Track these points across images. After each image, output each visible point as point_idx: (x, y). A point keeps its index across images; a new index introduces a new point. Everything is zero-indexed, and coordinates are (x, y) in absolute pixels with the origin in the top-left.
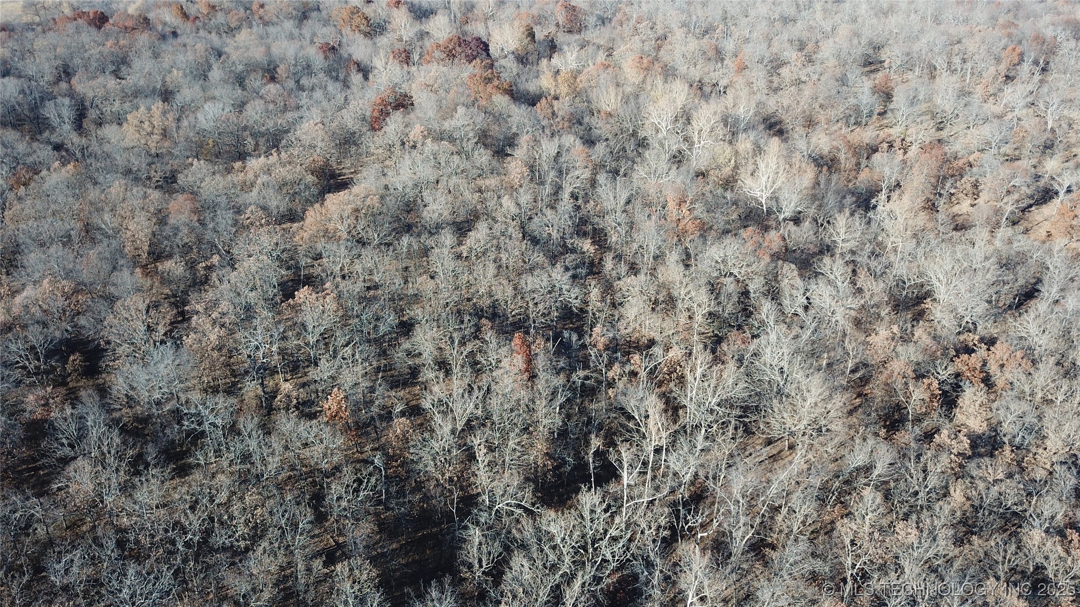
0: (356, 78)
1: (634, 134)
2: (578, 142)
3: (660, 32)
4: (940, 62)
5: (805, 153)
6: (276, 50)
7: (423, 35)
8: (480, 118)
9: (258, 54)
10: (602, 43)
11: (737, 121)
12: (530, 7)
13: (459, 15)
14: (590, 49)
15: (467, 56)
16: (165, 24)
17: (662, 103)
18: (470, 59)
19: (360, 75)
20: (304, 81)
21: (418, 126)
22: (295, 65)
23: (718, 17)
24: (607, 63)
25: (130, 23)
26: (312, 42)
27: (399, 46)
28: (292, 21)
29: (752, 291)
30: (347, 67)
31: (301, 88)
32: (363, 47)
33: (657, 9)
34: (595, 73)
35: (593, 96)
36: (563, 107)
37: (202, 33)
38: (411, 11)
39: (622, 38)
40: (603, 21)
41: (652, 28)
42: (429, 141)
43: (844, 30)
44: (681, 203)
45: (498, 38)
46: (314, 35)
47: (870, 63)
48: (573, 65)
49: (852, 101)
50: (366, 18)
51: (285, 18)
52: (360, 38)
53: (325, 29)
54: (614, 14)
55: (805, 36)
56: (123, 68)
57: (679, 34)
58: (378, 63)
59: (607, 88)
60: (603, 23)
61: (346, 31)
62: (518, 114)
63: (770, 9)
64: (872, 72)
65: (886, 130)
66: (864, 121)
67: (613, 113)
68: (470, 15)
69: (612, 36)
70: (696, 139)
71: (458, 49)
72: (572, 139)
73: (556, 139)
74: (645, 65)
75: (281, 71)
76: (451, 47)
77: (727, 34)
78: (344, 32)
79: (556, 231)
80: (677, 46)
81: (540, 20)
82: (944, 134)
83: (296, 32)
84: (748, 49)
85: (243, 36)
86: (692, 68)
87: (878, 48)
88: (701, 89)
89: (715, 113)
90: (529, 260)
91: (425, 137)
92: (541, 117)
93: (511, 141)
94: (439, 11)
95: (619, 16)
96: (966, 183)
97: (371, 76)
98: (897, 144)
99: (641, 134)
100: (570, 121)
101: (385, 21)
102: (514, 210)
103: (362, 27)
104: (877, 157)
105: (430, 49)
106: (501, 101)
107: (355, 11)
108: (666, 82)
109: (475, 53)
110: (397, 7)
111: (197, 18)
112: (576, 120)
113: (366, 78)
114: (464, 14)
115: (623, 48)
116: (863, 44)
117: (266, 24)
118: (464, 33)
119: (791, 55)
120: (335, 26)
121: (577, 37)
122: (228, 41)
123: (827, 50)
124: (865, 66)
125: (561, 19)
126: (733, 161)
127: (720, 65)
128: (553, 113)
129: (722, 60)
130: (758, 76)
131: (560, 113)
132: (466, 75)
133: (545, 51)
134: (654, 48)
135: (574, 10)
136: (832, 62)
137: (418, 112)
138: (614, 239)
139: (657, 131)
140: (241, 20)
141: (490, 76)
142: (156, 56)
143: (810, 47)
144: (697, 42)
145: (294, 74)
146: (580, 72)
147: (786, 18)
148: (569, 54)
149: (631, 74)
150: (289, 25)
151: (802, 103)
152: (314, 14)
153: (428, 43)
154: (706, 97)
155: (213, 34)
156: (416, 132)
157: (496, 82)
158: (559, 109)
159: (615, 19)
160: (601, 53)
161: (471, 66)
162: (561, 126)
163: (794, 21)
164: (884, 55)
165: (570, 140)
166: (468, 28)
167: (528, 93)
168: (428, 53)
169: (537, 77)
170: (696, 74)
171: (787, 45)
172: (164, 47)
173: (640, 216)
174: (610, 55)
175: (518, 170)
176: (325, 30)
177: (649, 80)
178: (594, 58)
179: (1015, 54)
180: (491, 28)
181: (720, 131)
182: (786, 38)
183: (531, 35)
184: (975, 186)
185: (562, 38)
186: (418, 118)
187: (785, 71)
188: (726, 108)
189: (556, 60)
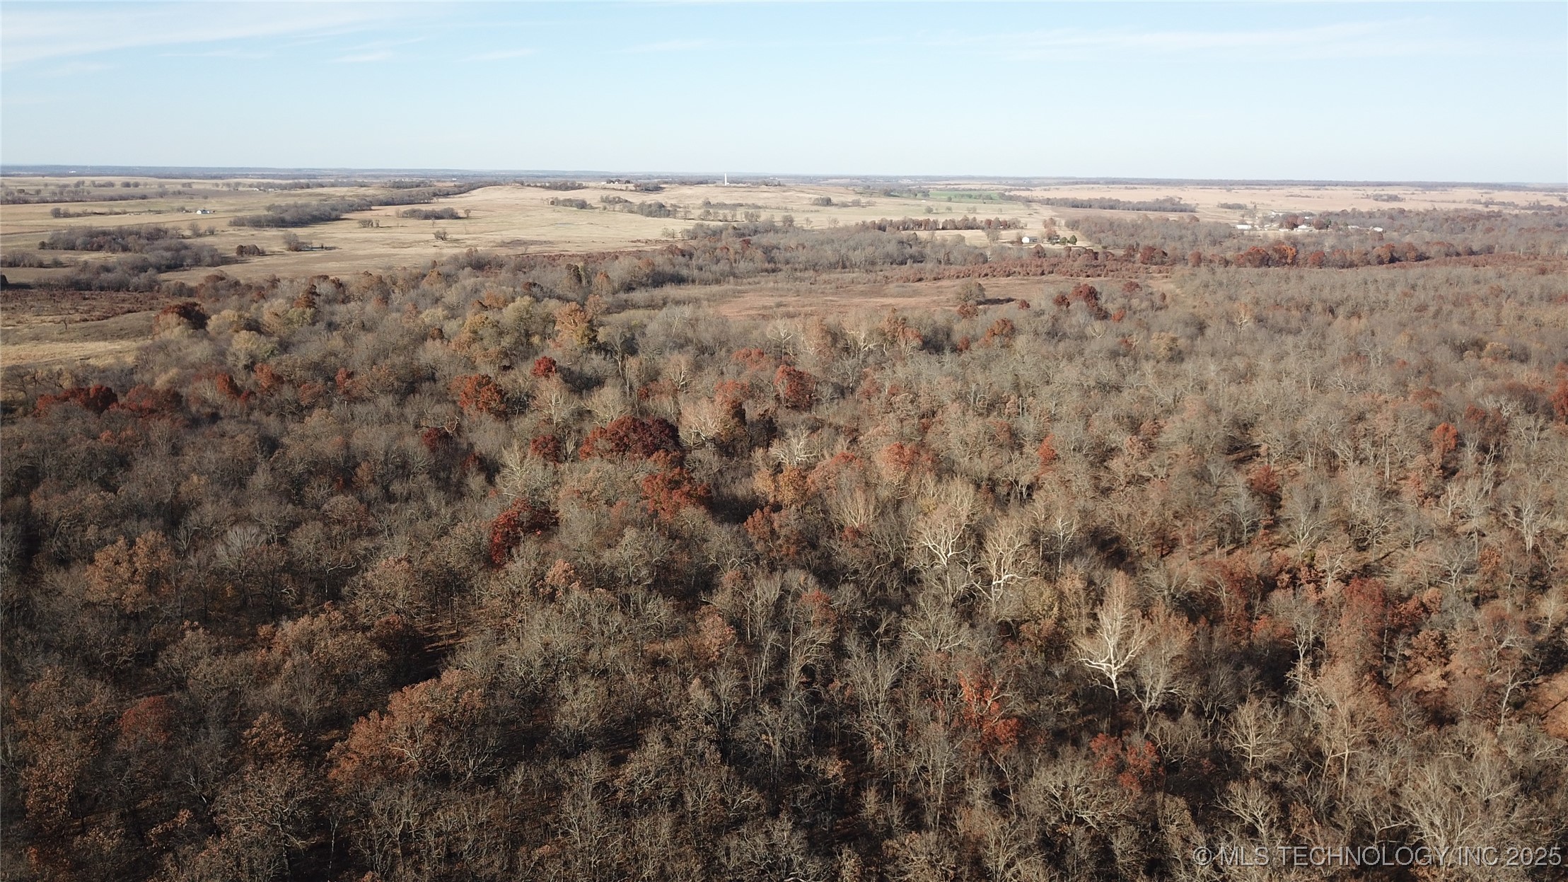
0: (476, 482)
1: (898, 562)
2: (812, 581)
3: (925, 404)
4: (1342, 449)
5: (1166, 593)
6: (357, 442)
7: (582, 414)
8: (659, 545)
9: (330, 447)
10: (842, 423)
11: (1054, 539)
12: (739, 374)
13: (636, 385)
14: (825, 433)
15: (644, 447)
16: (204, 402)
17: (938, 516)
18: (649, 451)
19: (482, 477)
20: (396, 487)
21: (560, 562)
22: (385, 463)
23: (1008, 385)
24: (850, 454)
25: (148, 404)
26: (417, 426)
27: (546, 431)
28: (390, 398)
29: (1118, 852)
30: (463, 464)
31: (391, 498)
32: (492, 433)
33: (919, 374)
34: (833, 468)
35: (832, 502)
36: (787, 521)
37: (256, 415)
38: (566, 381)
39: (871, 416)
40: (842, 392)
41: (912, 402)
42: (576, 585)
43: (1193, 404)
44: (983, 688)
45: (692, 419)
46: (421, 415)
47: (1237, 449)
48: (802, 457)
49: (1225, 509)
50: (499, 392)
51: (382, 392)
52: (488, 421)
53: (438, 406)
54: (857, 382)
55: (1136, 410)
56: (119, 473)
57: (954, 409)
58: (511, 458)
59: (852, 491)
60: (843, 394)
61: (470, 409)
62: (719, 537)
63: (1082, 374)
64: (1241, 461)
65: (1280, 550)
66: (1244, 538)
67: (862, 530)
68: (652, 386)
69: (856, 413)
70: (993, 572)
71: (634, 436)
72: (802, 578)
73: (777, 576)
74: (906, 459)
75: (363, 472)
76: (622, 434)
77: (1022, 410)
78: (466, 412)
79: (779, 744)
80: (952, 428)
81: (753, 391)
82: (1371, 556)
83: (394, 411)
84: (1058, 431)
85: (315, 419)
86: (976, 460)
87: (1246, 426)
88: (992, 490)
89: (1020, 533)
90: (734, 801)
91: (570, 580)
92: (754, 539)
93: (707, 581)
94: (609, 381)
95: (865, 385)
96: (1426, 636)
97: (498, 479)
98: (1304, 574)
99: (909, 564)
100: (798, 542)
101: (528, 396)
102: (708, 704)
103: (493, 404)
104: (1277, 596)
105: (590, 435)
106: (692, 516)
107: (485, 381)
108: (940, 480)
109: (657, 441)
110: (547, 377)
111: (252, 393)
112: (808, 541)
113: (490, 480)
114: (645, 384)
115: (872, 431)
116: (1224, 423)
117: (353, 399)
118: (644, 412)
119: (1122, 439)
120: (454, 402)
121: (806, 415)
122: (291, 426)
123: (1172, 431)
124: (1230, 452)
125: (782, 390)
126: (1056, 609)
127: (1017, 453)
128: (773, 532)
129: (1021, 446)
130: (1078, 471)
131: (783, 532)
132: (641, 476)
133: (760, 435)
134: (918, 430)
135: (801, 378)
136: (1182, 449)
137: (563, 537)
138: (877, 753)
139: (933, 557)
140: (317, 395)
141: (677, 478)
142: (176, 451)
143: (1146, 426)
144: (980, 421)
145: (381, 476)
146: (810, 467)
147: (1104, 386)
148: (794, 441)
149: (887, 469)
150: (386, 402)
151: (1150, 513)
152: (426, 386)
153: (588, 428)
154: (1002, 503)
155: (272, 417)
156: (557, 570)
157: (686, 488)
158: (781, 526)
159: (859, 390)
160: (841, 439)
161: (649, 464)
162: (784, 551)
163: (1118, 389)
164: (1258, 437)
165: (797, 578)
166: (650, 404)
167: (735, 499)
168: (588, 442)
169: (749, 475)
170: (982, 467)
171: (1112, 425)
172: (190, 438)
173: (917, 712)
174: (854, 440)
175: (717, 632)
176: (438, 409)
177: (914, 480)
178: (831, 446)
179: (1449, 435)
180: (682, 405)
181: (1031, 561)
182: (1110, 415)
183: (739, 413)
184: (1442, 641)
185: (784, 416)
186: (563, 547)
187: (1116, 464)
188: (1035, 521)
189: (776, 450)
